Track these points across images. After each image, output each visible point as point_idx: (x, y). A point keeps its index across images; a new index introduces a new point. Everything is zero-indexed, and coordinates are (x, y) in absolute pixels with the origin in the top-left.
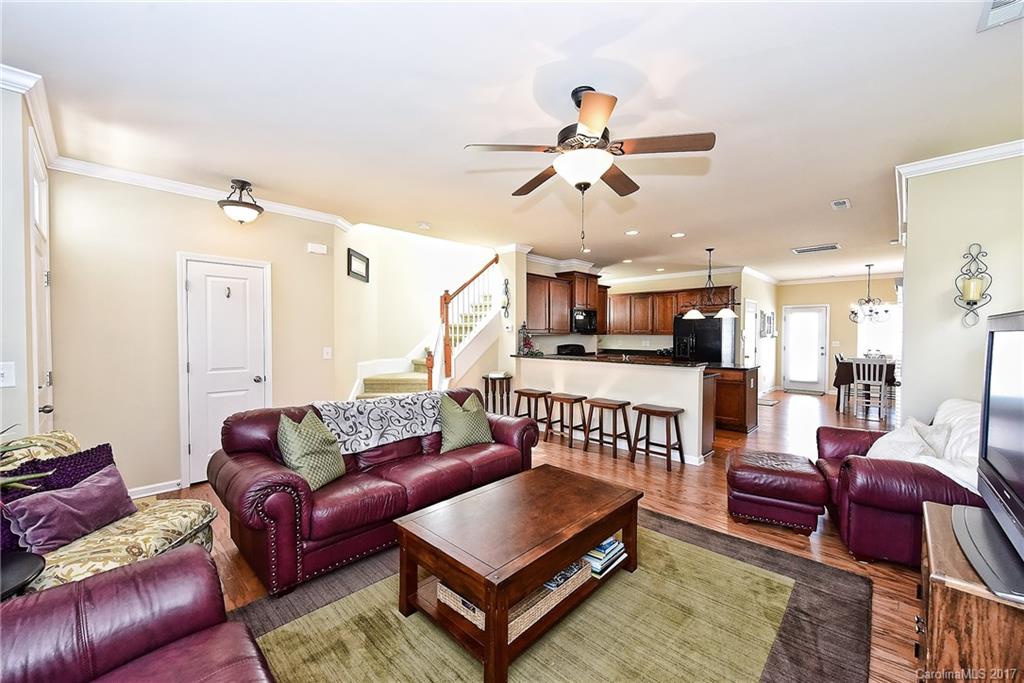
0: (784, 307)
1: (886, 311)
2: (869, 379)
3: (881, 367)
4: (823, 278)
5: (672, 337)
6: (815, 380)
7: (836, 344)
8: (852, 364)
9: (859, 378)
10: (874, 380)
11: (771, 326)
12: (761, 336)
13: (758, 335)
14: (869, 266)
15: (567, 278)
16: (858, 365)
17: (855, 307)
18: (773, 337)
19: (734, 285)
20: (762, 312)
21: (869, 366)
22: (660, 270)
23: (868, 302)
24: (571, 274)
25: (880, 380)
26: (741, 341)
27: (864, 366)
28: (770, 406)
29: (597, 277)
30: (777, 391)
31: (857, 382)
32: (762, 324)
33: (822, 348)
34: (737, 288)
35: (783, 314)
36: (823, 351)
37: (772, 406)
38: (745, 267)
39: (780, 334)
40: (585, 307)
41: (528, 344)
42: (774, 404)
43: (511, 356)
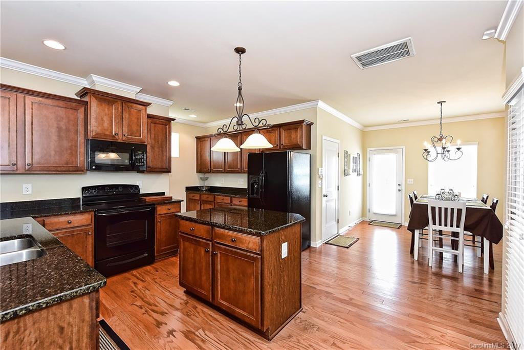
0: (368, 149)
1: (459, 149)
2: (440, 225)
3: (460, 211)
4: (400, 122)
5: (246, 175)
6: (394, 212)
7: (410, 181)
8: (427, 206)
9: (434, 223)
10: (446, 225)
11: (355, 164)
12: (346, 175)
13: (341, 174)
14: (441, 103)
16: (433, 209)
17: (428, 145)
18: (358, 175)
20: (346, 153)
21: (446, 209)
23: (440, 139)
25: (458, 226)
26: (317, 179)
27: (440, 209)
28: (346, 249)
29: (146, 105)
30: (363, 222)
31: (431, 227)
32: (347, 164)
33: (399, 185)
34: (312, 124)
35: (368, 157)
36: (400, 188)
37: (347, 248)
38: (320, 101)
39: (365, 173)
40: (117, 137)
42: (351, 245)
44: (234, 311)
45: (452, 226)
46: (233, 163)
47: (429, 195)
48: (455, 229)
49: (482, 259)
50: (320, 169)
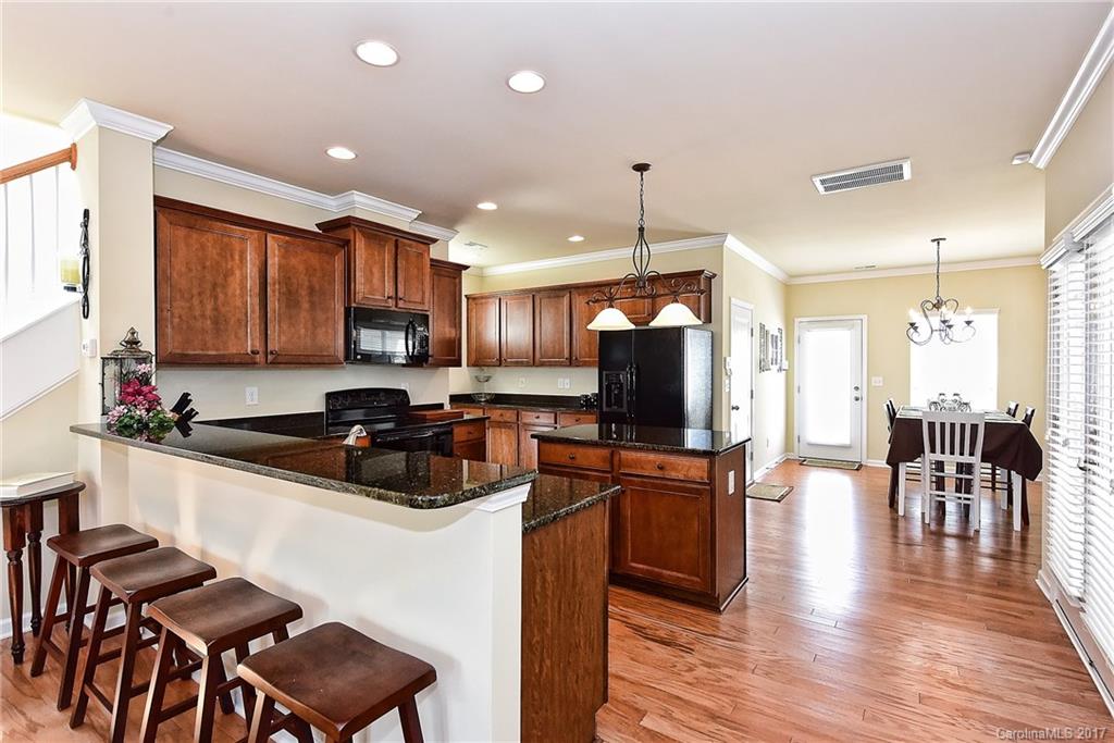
0: (797, 320)
1: (968, 323)
2: (943, 452)
3: (974, 427)
4: (858, 270)
5: (596, 371)
6: (847, 442)
7: (877, 381)
9: (933, 450)
10: (952, 453)
11: (775, 350)
12: (762, 369)
13: (756, 368)
14: (937, 241)
15: (338, 232)
16: (932, 425)
17: (916, 316)
18: (780, 370)
19: (709, 269)
20: (762, 327)
21: (953, 425)
22: (577, 239)
23: (937, 306)
24: (346, 223)
25: (972, 454)
26: (724, 377)
27: (943, 425)
28: (776, 503)
29: (428, 241)
30: (788, 461)
31: (929, 457)
32: (763, 347)
33: (857, 388)
34: (714, 275)
35: (796, 335)
36: (858, 394)
37: (778, 501)
38: (729, 236)
39: (791, 365)
40: (391, 303)
41: (139, 393)
42: (783, 497)
43: (73, 429)
44: (660, 575)
45: (962, 454)
46: (554, 347)
47: (913, 405)
48: (966, 459)
49: (1010, 513)
50: (728, 359)
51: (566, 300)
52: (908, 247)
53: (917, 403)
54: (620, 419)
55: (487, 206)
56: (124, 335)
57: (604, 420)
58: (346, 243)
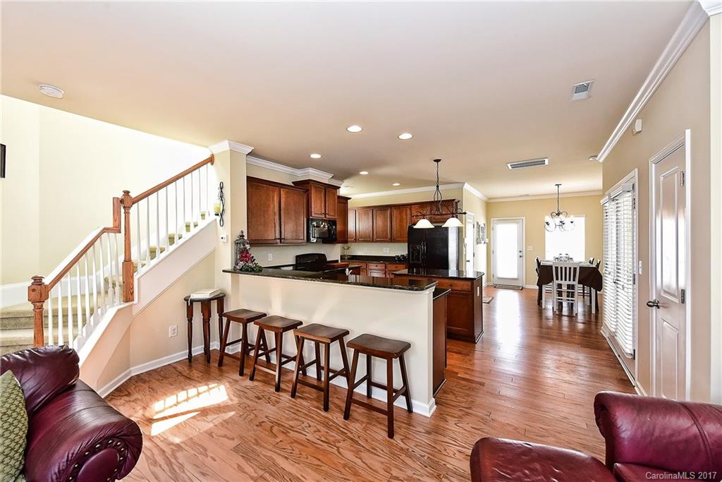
0: (492, 219)
1: (572, 222)
2: (562, 280)
3: (575, 269)
4: (521, 196)
5: (407, 244)
6: (516, 277)
7: (530, 248)
8: (552, 266)
9: (557, 279)
10: (566, 280)
11: (484, 233)
12: (477, 243)
13: (475, 243)
14: (558, 185)
15: (304, 187)
16: (557, 268)
17: (548, 219)
18: (485, 243)
19: (457, 198)
20: (478, 224)
21: (566, 268)
22: (396, 184)
23: (558, 214)
24: (308, 182)
25: (574, 280)
27: (561, 268)
28: (488, 304)
29: (337, 188)
30: (488, 286)
31: (556, 282)
32: (478, 233)
33: (520, 251)
34: (459, 201)
35: (492, 225)
36: (521, 254)
38: (466, 184)
39: (490, 241)
40: (323, 216)
41: (246, 257)
42: (490, 301)
43: (224, 271)
45: (570, 280)
46: (383, 233)
47: (547, 259)
48: (572, 283)
49: (590, 307)
50: (465, 239)
51: (389, 211)
52: (545, 187)
53: (549, 258)
54: (418, 266)
55: (364, 173)
56: (240, 234)
57: (410, 267)
58: (307, 192)
